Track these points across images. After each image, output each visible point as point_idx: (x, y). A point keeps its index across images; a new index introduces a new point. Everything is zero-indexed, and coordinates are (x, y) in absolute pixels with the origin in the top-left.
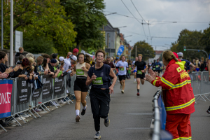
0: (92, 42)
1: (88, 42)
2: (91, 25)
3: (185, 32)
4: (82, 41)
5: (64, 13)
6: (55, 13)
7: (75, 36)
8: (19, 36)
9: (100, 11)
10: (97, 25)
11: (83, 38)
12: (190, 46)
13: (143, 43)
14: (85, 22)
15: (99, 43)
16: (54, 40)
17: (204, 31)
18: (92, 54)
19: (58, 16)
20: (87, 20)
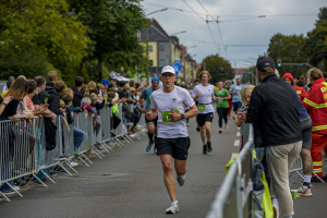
0: (123, 57)
1: (117, 56)
2: (119, 27)
3: (278, 37)
4: (107, 55)
5: (66, 6)
6: (47, 7)
7: (86, 46)
9: (135, 4)
10: (129, 28)
11: (107, 51)
12: (286, 59)
13: (216, 57)
14: (108, 23)
15: (135, 57)
17: (309, 34)
18: (127, 77)
19: (53, 11)
20: (112, 19)
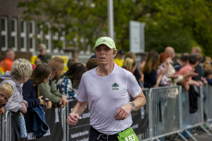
8: (136, 29)
16: (194, 33)
